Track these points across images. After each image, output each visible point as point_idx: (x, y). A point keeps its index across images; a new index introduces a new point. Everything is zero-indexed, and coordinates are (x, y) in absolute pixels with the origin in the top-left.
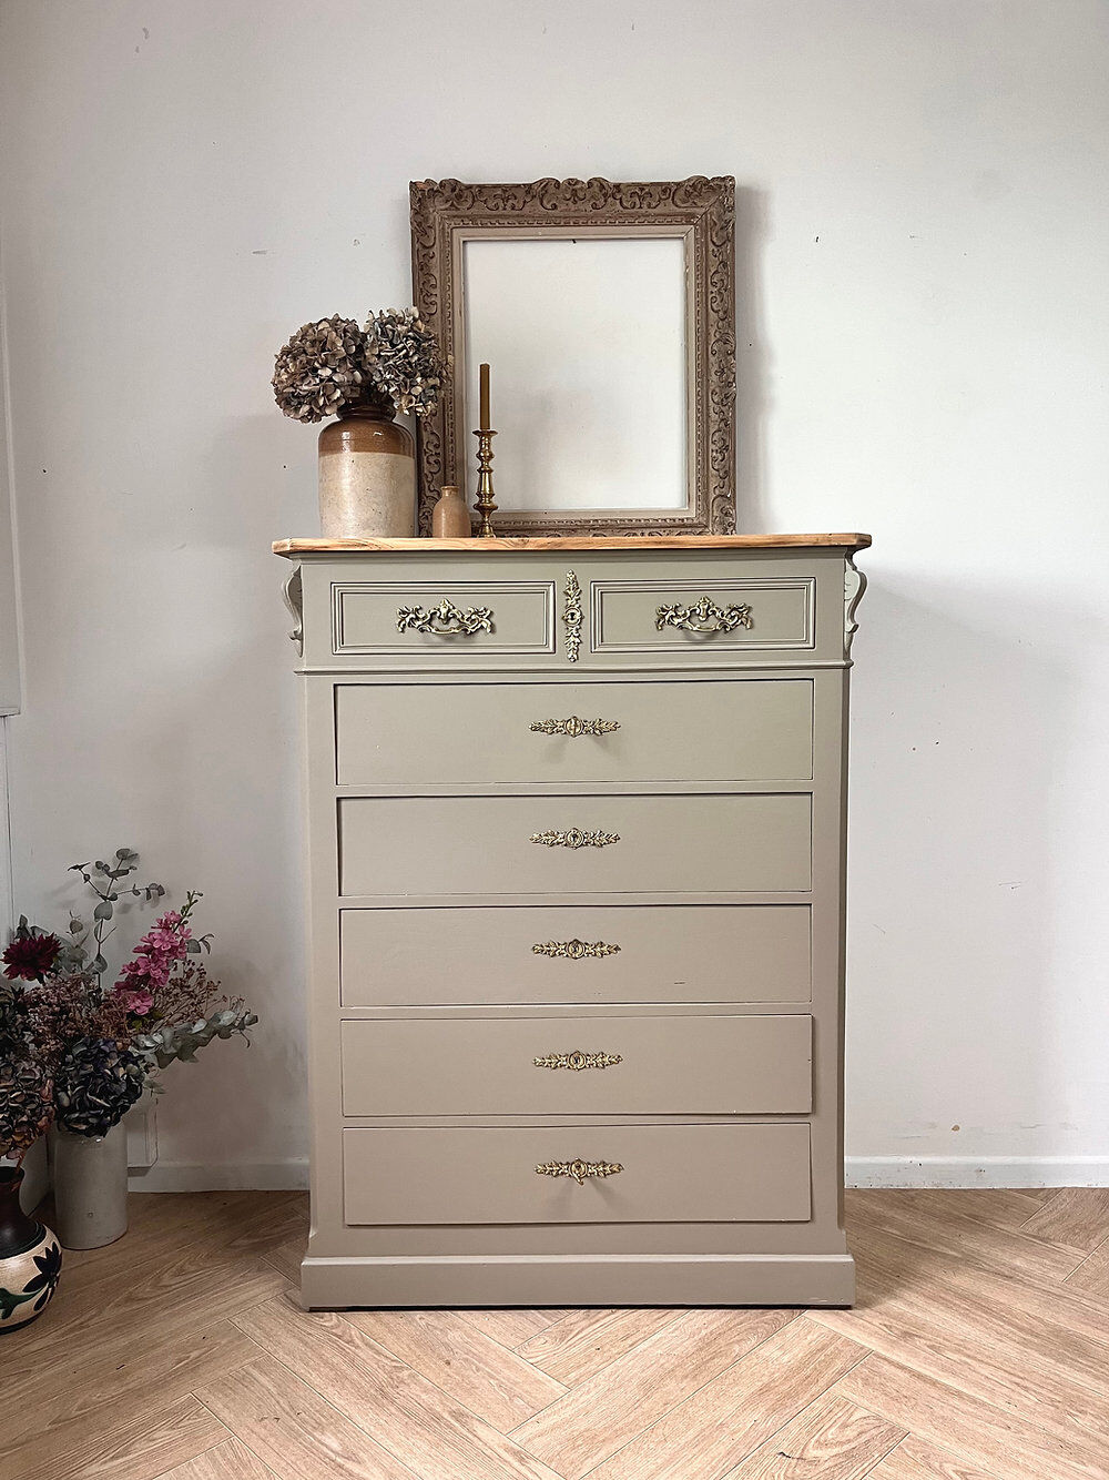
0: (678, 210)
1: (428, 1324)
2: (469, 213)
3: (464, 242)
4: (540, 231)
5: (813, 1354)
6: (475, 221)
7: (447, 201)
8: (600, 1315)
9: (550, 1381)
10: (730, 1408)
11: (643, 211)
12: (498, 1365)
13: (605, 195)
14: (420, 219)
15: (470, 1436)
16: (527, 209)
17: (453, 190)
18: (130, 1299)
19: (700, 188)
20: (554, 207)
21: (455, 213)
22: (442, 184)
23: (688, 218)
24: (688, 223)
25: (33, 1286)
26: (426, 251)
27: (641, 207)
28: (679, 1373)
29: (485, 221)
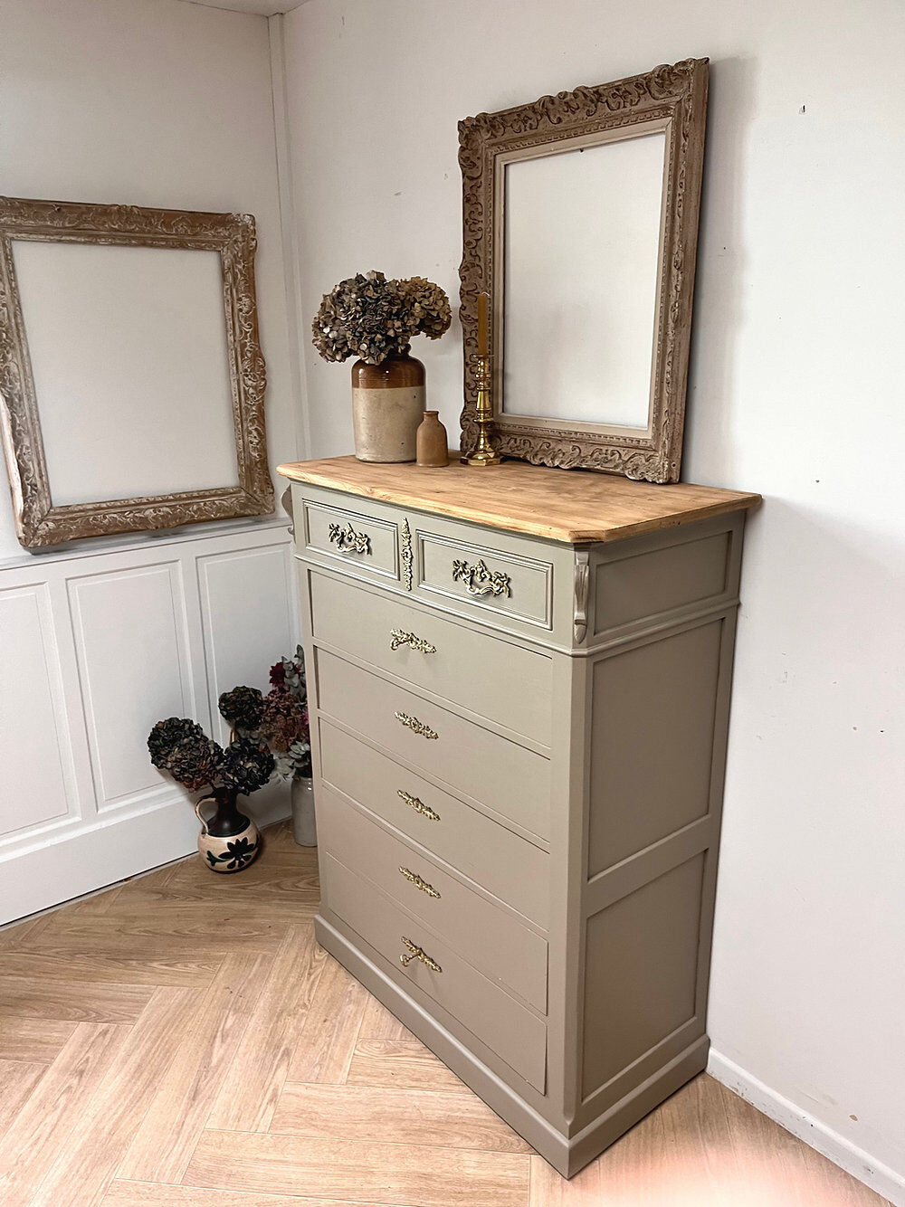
0: (657, 102)
1: (350, 992)
2: (503, 139)
3: (506, 166)
4: (552, 146)
5: (490, 1183)
6: (507, 146)
7: (488, 131)
8: (427, 1056)
9: (345, 1071)
10: (393, 1168)
11: (626, 110)
12: (341, 1039)
13: (592, 101)
14: (467, 153)
15: (275, 1067)
16: (540, 127)
17: (486, 122)
18: (278, 886)
19: (667, 77)
20: (560, 120)
21: (494, 141)
22: (477, 119)
23: (665, 110)
24: (666, 115)
25: (225, 856)
26: (473, 183)
27: (625, 107)
28: (403, 1125)
29: (513, 145)
